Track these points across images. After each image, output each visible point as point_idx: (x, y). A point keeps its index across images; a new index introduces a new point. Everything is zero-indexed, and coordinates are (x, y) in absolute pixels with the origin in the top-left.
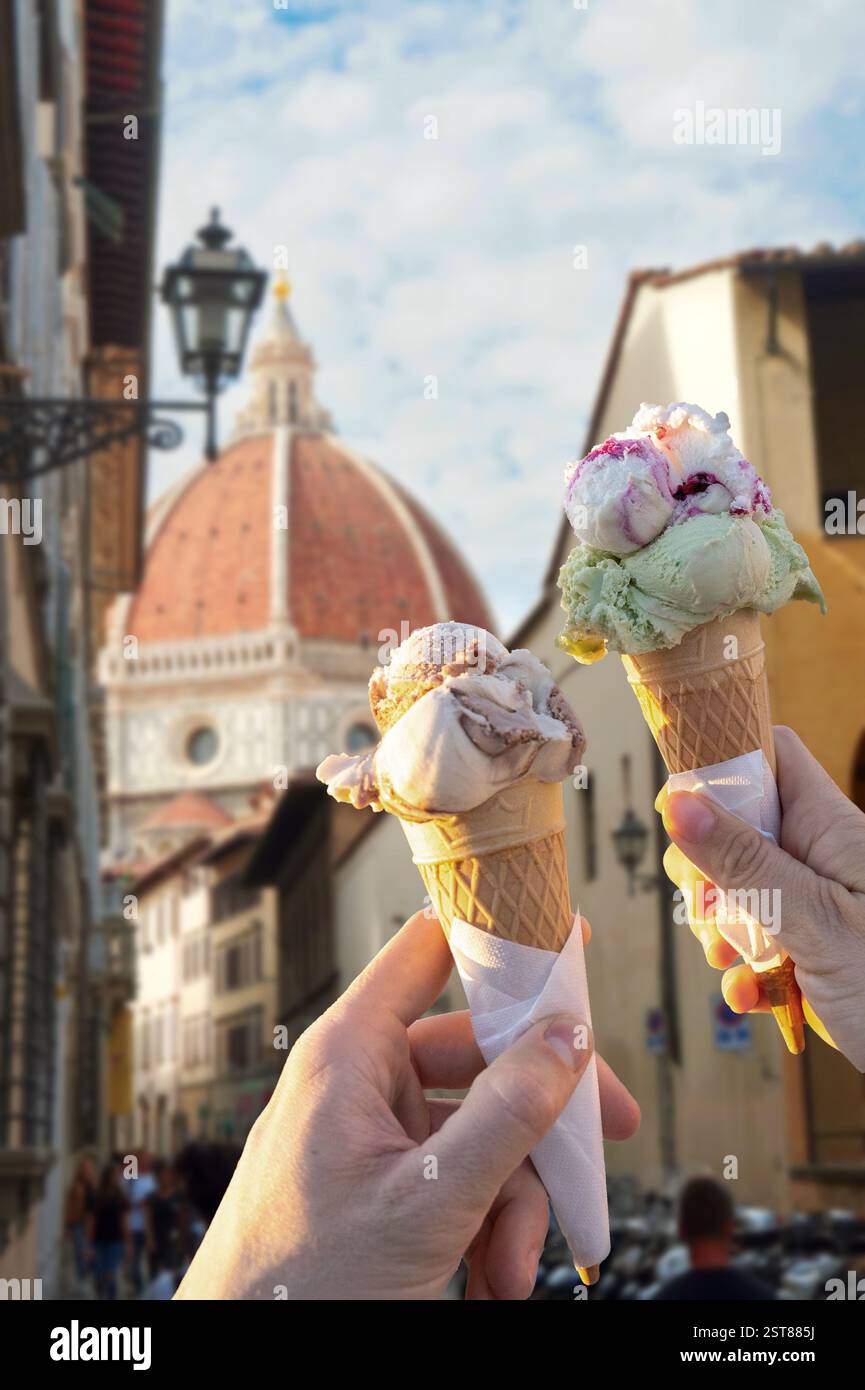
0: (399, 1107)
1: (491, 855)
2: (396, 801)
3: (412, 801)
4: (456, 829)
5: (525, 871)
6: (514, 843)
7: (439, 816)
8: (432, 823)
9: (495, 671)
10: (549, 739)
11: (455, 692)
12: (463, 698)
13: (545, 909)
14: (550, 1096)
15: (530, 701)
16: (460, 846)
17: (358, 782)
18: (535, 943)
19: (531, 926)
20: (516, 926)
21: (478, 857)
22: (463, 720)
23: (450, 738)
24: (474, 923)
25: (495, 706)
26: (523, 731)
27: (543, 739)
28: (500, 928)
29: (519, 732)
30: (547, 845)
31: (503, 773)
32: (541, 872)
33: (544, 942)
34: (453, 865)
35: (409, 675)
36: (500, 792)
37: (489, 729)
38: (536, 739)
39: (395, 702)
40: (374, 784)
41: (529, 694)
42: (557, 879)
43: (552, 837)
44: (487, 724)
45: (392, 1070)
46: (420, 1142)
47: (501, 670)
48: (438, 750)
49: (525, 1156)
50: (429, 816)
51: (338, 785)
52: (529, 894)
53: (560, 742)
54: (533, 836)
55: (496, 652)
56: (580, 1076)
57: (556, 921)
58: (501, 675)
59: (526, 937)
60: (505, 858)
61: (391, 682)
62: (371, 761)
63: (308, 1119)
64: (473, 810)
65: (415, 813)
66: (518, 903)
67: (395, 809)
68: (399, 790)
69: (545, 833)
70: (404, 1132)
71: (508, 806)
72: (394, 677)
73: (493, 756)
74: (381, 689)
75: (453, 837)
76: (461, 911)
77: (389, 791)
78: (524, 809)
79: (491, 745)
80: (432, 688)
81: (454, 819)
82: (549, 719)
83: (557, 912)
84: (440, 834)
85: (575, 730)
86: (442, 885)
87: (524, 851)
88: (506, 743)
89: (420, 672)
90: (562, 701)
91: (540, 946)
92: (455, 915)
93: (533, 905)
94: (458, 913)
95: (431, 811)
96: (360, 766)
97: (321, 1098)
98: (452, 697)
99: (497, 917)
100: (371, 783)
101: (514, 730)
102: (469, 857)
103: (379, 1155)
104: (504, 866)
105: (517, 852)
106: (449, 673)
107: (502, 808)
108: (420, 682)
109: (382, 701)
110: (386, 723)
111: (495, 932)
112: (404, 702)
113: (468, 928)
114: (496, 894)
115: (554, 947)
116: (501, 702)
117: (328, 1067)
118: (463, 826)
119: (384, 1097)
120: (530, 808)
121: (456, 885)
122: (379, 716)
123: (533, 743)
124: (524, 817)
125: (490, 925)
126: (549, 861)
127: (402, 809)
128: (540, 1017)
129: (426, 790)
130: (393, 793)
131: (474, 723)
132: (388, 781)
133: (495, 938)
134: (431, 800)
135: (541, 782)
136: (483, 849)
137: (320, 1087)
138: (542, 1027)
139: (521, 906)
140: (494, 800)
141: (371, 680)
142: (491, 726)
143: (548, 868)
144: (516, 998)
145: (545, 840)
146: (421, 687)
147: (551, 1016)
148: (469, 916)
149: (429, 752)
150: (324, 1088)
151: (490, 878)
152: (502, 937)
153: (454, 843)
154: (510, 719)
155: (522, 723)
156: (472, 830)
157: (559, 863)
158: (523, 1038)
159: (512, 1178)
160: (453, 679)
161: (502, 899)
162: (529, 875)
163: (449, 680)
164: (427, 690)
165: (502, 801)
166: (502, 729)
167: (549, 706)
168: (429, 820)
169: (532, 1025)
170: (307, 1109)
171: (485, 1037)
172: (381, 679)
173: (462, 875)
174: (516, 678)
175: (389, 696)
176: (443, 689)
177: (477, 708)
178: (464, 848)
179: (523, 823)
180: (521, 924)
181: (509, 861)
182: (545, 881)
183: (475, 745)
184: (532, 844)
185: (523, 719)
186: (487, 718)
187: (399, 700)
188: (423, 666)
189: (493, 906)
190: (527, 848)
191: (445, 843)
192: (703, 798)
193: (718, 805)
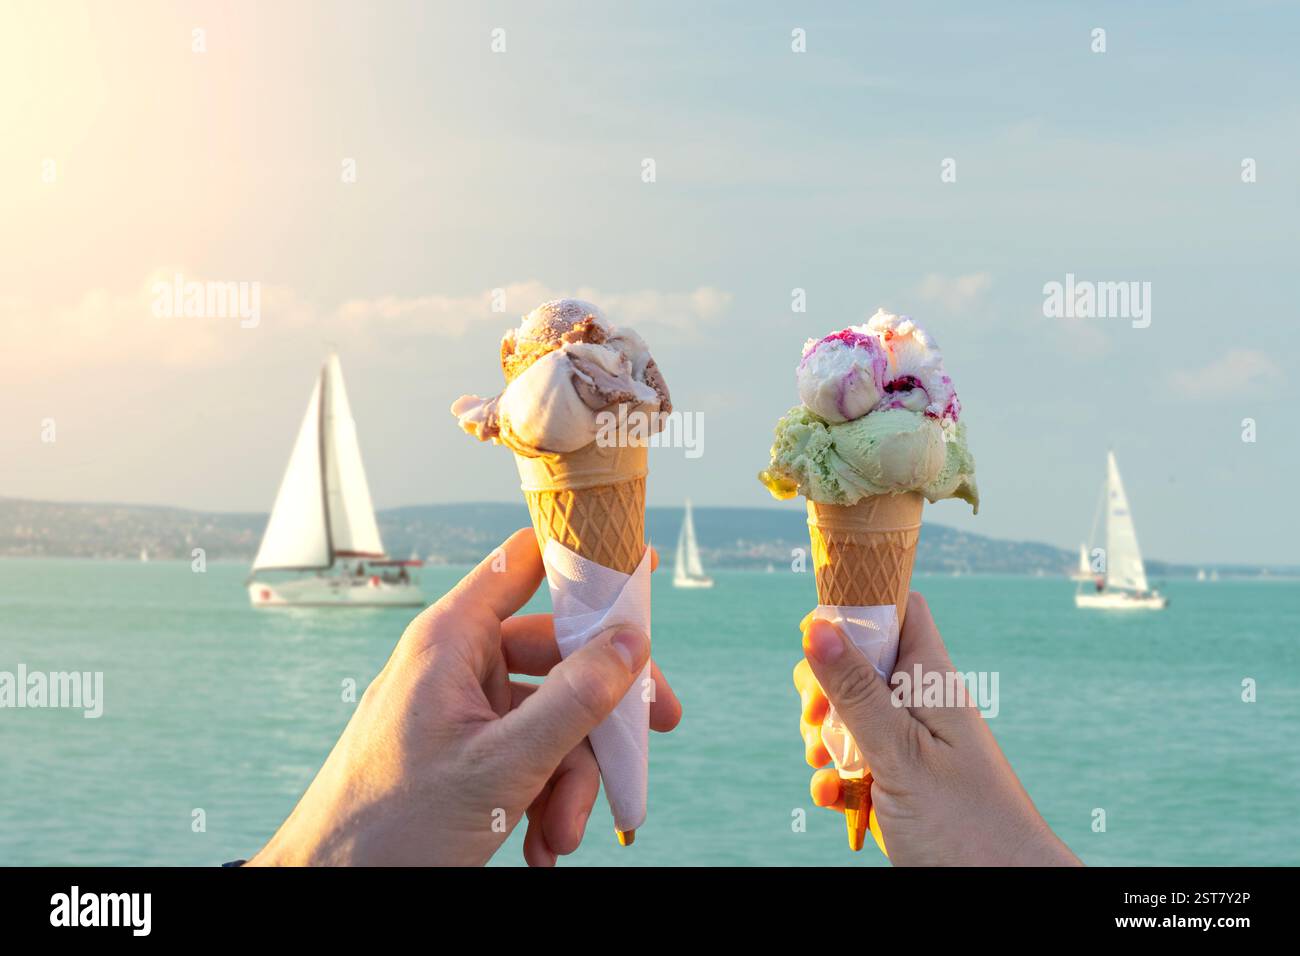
0: (488, 684)
1: (585, 490)
2: (513, 437)
4: (559, 466)
5: (610, 506)
6: (604, 482)
7: (546, 454)
8: (540, 460)
9: (605, 341)
10: (643, 401)
11: (570, 355)
12: (577, 361)
13: (623, 538)
14: (610, 689)
15: (630, 370)
16: (560, 480)
17: (484, 419)
18: (612, 565)
19: (610, 551)
20: (598, 549)
21: (573, 490)
22: (574, 379)
23: (562, 390)
24: (565, 543)
25: (602, 371)
26: (622, 393)
27: (638, 400)
28: (589, 554)
29: (618, 393)
30: (631, 487)
32: (623, 508)
33: (619, 565)
34: (553, 495)
35: (535, 338)
37: (594, 388)
38: (631, 401)
39: (521, 357)
40: (496, 422)
41: (630, 364)
43: (636, 481)
44: (593, 384)
45: (485, 655)
46: (501, 715)
47: (609, 341)
48: (551, 401)
49: (584, 736)
50: (538, 453)
51: (468, 420)
52: (611, 525)
53: (650, 406)
54: (621, 478)
56: (636, 676)
57: (632, 553)
58: (609, 345)
59: (605, 559)
60: (596, 494)
61: (520, 342)
62: (496, 403)
64: (575, 452)
65: (528, 449)
66: (602, 531)
67: (512, 444)
68: (515, 430)
69: (630, 478)
70: (488, 704)
71: (604, 452)
72: (522, 338)
73: (596, 410)
74: (511, 345)
75: (555, 472)
76: (555, 532)
77: (508, 429)
78: (617, 457)
79: (596, 402)
80: (553, 350)
81: (558, 457)
82: (644, 385)
83: (633, 542)
84: (545, 468)
85: (663, 397)
86: (542, 509)
87: (612, 490)
88: (607, 401)
89: (543, 336)
90: (656, 372)
91: (616, 568)
92: (550, 534)
93: (613, 533)
94: (553, 535)
95: (540, 449)
96: (487, 407)
98: (567, 359)
99: (584, 541)
100: (494, 421)
101: (614, 391)
102: (566, 490)
104: (594, 500)
105: (608, 489)
106: (567, 340)
107: (598, 454)
108: (543, 345)
110: (512, 374)
111: (580, 552)
112: (529, 359)
113: (559, 547)
114: (585, 521)
115: (627, 570)
116: (606, 367)
117: (434, 647)
118: (565, 464)
119: (475, 674)
120: (620, 456)
121: (554, 511)
123: (628, 405)
124: (615, 463)
125: (577, 547)
126: (631, 500)
127: (518, 445)
129: (537, 432)
130: (511, 431)
131: (583, 382)
132: (507, 421)
133: (578, 556)
134: (541, 440)
136: (579, 485)
137: (425, 662)
139: (605, 534)
140: (593, 446)
141: (504, 339)
142: (596, 386)
143: (629, 505)
144: (591, 607)
145: (629, 483)
146: (544, 348)
147: (618, 625)
148: (561, 539)
149: (543, 402)
150: (428, 663)
151: (582, 508)
152: (586, 558)
153: (556, 477)
154: (613, 382)
155: (621, 386)
156: (570, 468)
157: (638, 503)
158: (594, 641)
160: (570, 344)
161: (589, 527)
162: (614, 510)
163: (566, 345)
164: (548, 351)
166: (605, 390)
167: (645, 376)
168: (538, 457)
171: (563, 636)
172: (512, 339)
173: (559, 504)
174: (621, 350)
175: (517, 352)
176: (561, 352)
177: (587, 370)
178: (564, 482)
179: (613, 467)
180: (603, 548)
181: (598, 497)
182: (626, 516)
183: (582, 400)
184: (619, 485)
185: (623, 384)
186: (593, 379)
187: (524, 357)
188: (547, 332)
189: (582, 531)
190: (614, 488)
191: (549, 476)
192: (839, 630)
193: (849, 639)
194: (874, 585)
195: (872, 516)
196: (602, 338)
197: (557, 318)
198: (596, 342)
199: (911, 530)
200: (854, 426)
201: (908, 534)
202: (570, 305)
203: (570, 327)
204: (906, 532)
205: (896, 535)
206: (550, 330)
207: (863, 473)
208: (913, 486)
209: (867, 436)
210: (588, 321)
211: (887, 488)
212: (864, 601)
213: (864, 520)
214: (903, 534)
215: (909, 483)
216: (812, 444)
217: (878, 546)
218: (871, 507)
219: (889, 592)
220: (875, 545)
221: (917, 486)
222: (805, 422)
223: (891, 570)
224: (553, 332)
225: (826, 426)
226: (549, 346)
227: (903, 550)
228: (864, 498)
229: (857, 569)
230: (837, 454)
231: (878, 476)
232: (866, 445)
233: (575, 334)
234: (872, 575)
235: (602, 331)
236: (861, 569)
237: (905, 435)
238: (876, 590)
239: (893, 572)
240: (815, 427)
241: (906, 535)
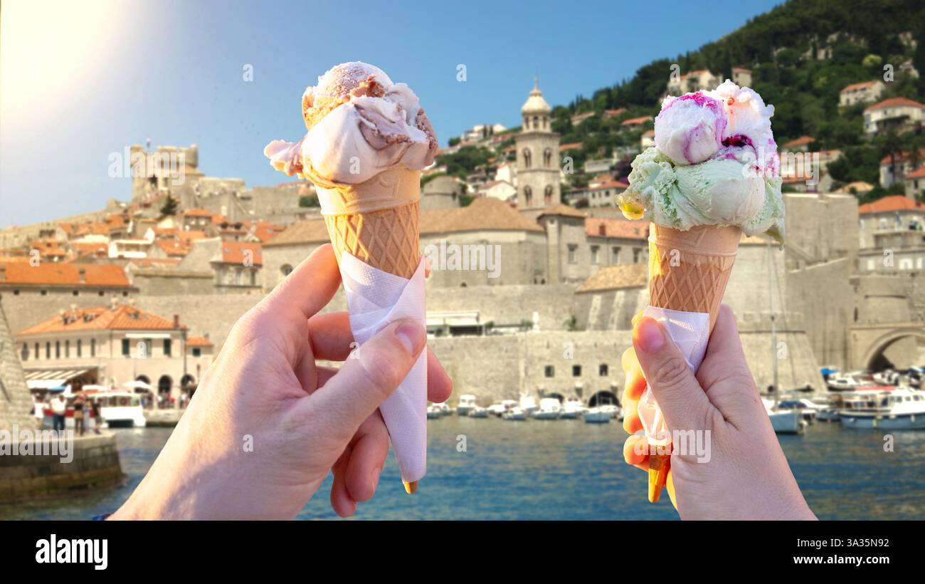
0: (299, 369)
1: (371, 213)
2: (313, 174)
3: (324, 174)
4: (350, 195)
5: (392, 225)
6: (387, 207)
7: (340, 185)
8: (335, 189)
9: (384, 95)
10: (415, 142)
11: (357, 107)
12: (362, 111)
13: (403, 251)
14: (396, 371)
15: (405, 117)
16: (352, 205)
17: (290, 159)
18: (394, 272)
19: (393, 261)
20: (383, 260)
21: (362, 214)
22: (361, 125)
23: (351, 135)
24: (357, 256)
25: (382, 118)
26: (399, 135)
27: (411, 142)
28: (374, 261)
29: (396, 136)
30: (408, 210)
31: (384, 161)
32: (402, 227)
33: (401, 273)
34: (346, 217)
35: (329, 93)
36: (381, 173)
37: (377, 132)
38: (406, 141)
39: (318, 109)
40: (300, 161)
41: (404, 112)
42: (412, 231)
43: (411, 205)
44: (376, 129)
45: (296, 345)
46: (310, 393)
47: (387, 95)
48: (343, 143)
49: (376, 408)
50: (333, 185)
51: (277, 160)
52: (394, 241)
53: (421, 145)
54: (399, 203)
55: (386, 83)
56: (416, 360)
57: (409, 259)
58: (387, 98)
59: (389, 267)
60: (380, 216)
61: (317, 97)
62: (300, 146)
63: (239, 371)
64: (362, 183)
65: (324, 182)
66: (386, 245)
67: (312, 179)
68: (316, 168)
69: (407, 202)
70: (300, 385)
71: (385, 182)
72: (319, 94)
73: (378, 150)
74: (310, 100)
75: (347, 200)
76: (349, 248)
77: (310, 167)
78: (395, 185)
79: (378, 143)
80: (342, 103)
81: (349, 188)
82: (416, 129)
83: (409, 252)
84: (340, 197)
85: (431, 138)
86: (338, 229)
87: (393, 212)
88: (387, 142)
89: (335, 92)
90: (425, 118)
91: (398, 274)
92: (345, 249)
93: (395, 247)
94: (347, 249)
95: (335, 181)
96: (293, 149)
97: (250, 359)
98: (355, 110)
99: (371, 254)
100: (298, 160)
101: (393, 134)
102: (357, 214)
103: (284, 399)
104: (379, 221)
105: (389, 212)
106: (354, 95)
107: (381, 184)
108: (335, 99)
109: (310, 108)
110: (311, 123)
111: (369, 262)
112: (324, 111)
113: (353, 258)
114: (372, 238)
115: (407, 276)
116: (386, 116)
117: (256, 340)
118: (355, 193)
119: (289, 361)
120: (398, 185)
121: (347, 230)
122: (307, 118)
123: (404, 144)
124: (394, 190)
125: (366, 258)
126: (408, 220)
127: (318, 179)
128: (394, 319)
129: (332, 169)
130: (312, 168)
131: (367, 127)
132: (309, 160)
133: (368, 266)
134: (336, 175)
135: (408, 169)
136: (366, 209)
137: (249, 353)
138: (395, 326)
139: (388, 247)
140: (376, 178)
141: (304, 94)
142: (378, 131)
143: (407, 224)
144: (379, 305)
145: (407, 207)
146: (336, 102)
147: (401, 319)
148: (354, 252)
149: (337, 144)
150: (251, 353)
151: (369, 227)
152: (375, 267)
153: (349, 204)
154: (391, 127)
155: (398, 130)
156: (360, 196)
157: (414, 222)
158: (381, 332)
159: (366, 421)
160: (357, 98)
161: (376, 242)
162: (395, 228)
163: (354, 99)
164: (339, 104)
165: (381, 179)
166: (386, 133)
167: (416, 121)
168: (334, 187)
169: (388, 324)
170: (240, 365)
171: (357, 329)
172: (311, 94)
173: (351, 225)
174: (397, 101)
175: (315, 105)
176: (350, 105)
177: (370, 118)
178: (355, 207)
179: (393, 194)
180: (387, 259)
181: (382, 218)
182: (404, 233)
183: (368, 142)
184: (398, 208)
185: (399, 128)
186: (376, 125)
187: (321, 109)
188: (338, 89)
189: (370, 247)
190: (394, 211)
191: (343, 203)
192: (662, 327)
193: (670, 337)
194: (694, 296)
195: (699, 241)
196: (382, 92)
197: (346, 78)
198: (377, 96)
199: (728, 256)
200: (695, 169)
201: (727, 259)
202: (357, 67)
203: (357, 84)
204: (724, 257)
205: (717, 259)
206: (341, 87)
207: (697, 206)
208: (735, 222)
209: (704, 178)
210: (370, 80)
211: (714, 220)
212: (685, 308)
213: (693, 244)
214: (722, 258)
215: (732, 219)
216: (660, 178)
217: (701, 265)
218: (700, 234)
219: (705, 302)
220: (699, 264)
221: (738, 222)
222: (656, 161)
223: (709, 285)
224: (343, 89)
225: (673, 166)
226: (340, 100)
227: (720, 271)
228: (695, 226)
229: (682, 281)
230: (678, 189)
231: (709, 211)
232: (702, 185)
233: (360, 90)
234: (694, 288)
235: (382, 87)
236: (686, 281)
237: (734, 181)
238: (695, 300)
239: (709, 288)
240: (664, 166)
241: (724, 259)
